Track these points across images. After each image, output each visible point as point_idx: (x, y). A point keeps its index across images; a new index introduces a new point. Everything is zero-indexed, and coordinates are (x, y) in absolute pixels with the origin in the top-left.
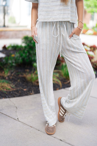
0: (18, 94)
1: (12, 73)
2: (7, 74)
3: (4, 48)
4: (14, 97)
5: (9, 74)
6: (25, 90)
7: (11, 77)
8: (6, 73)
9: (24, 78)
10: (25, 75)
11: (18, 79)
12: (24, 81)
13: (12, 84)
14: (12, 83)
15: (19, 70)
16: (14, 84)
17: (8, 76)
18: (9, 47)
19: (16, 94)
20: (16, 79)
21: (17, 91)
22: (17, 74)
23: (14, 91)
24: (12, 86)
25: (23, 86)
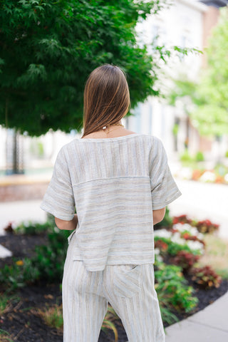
1: (14, 305)
2: (5, 308)
3: (9, 229)
5: (8, 309)
9: (39, 318)
11: (26, 321)
12: (39, 327)
13: (13, 335)
15: (32, 298)
16: (16, 335)
18: (18, 229)
20: (21, 321)
24: (11, 341)
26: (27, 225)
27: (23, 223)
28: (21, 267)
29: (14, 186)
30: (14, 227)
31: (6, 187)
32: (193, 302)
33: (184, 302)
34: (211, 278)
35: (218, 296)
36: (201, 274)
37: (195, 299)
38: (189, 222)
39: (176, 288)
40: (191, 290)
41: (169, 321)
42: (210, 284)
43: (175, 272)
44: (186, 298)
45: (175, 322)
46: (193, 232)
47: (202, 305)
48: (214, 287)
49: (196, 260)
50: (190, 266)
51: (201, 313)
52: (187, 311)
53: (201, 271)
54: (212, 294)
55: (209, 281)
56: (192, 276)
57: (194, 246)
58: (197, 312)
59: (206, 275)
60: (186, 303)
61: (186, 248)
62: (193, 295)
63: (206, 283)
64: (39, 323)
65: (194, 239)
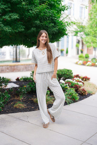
0: (29, 110)
1: (24, 98)
4: (26, 111)
5: (22, 99)
6: (33, 108)
7: (24, 100)
8: (21, 98)
9: (32, 100)
10: (33, 99)
11: (28, 101)
16: (26, 104)
17: (22, 100)
18: (21, 79)
19: (27, 110)
21: (28, 108)
22: (28, 98)
23: (26, 108)
24: (25, 106)
25: (32, 105)
26: (24, 78)
28: (26, 88)
29: (17, 65)
30: (19, 78)
31: (14, 66)
33: (75, 98)
34: (84, 92)
35: (86, 97)
37: (79, 97)
38: (79, 77)
39: (73, 94)
40: (77, 94)
41: (70, 102)
42: (84, 94)
43: (73, 90)
44: (76, 96)
45: (72, 103)
46: (81, 80)
47: (80, 99)
48: (85, 95)
49: (80, 87)
50: (78, 89)
51: (80, 102)
52: (76, 100)
53: (81, 90)
57: (80, 84)
59: (82, 91)
61: (77, 84)
62: (78, 96)
63: (83, 93)
64: (32, 102)
65: (80, 82)
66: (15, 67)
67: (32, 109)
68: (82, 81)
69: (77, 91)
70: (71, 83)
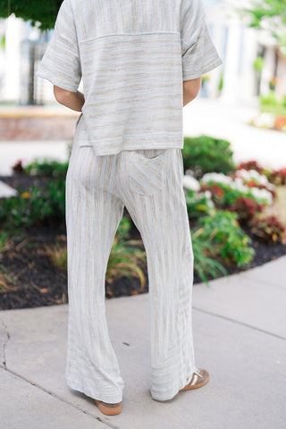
0: (22, 302)
1: (16, 243)
2: (4, 246)
3: (18, 168)
4: (10, 308)
5: (7, 247)
6: (44, 291)
7: (11, 256)
10: (49, 251)
11: (31, 261)
12: (46, 268)
13: (12, 274)
14: (12, 270)
15: (40, 237)
16: (16, 274)
18: (30, 167)
19: (15, 301)
20: (25, 261)
21: (21, 293)
22: (30, 246)
23: (14, 293)
24: (10, 280)
25: (41, 280)
27: (36, 160)
30: (25, 165)
31: (18, 119)
32: (248, 253)
33: (236, 254)
34: (277, 230)
36: (264, 225)
37: (252, 251)
38: (260, 170)
39: (227, 235)
40: (246, 240)
41: (214, 273)
42: (275, 238)
43: (229, 219)
44: (240, 249)
45: (221, 275)
46: (263, 180)
47: (259, 261)
48: (279, 243)
49: (259, 209)
50: (250, 216)
52: (239, 265)
53: (264, 221)
54: (276, 250)
55: (273, 233)
56: (251, 227)
57: (261, 195)
58: (252, 267)
59: (269, 226)
60: (239, 255)
61: (250, 195)
62: (249, 245)
63: (270, 237)
64: (46, 264)
65: (261, 187)
66: (23, 125)
67: (41, 295)
68: (271, 186)
69: (245, 223)
70: (226, 191)
